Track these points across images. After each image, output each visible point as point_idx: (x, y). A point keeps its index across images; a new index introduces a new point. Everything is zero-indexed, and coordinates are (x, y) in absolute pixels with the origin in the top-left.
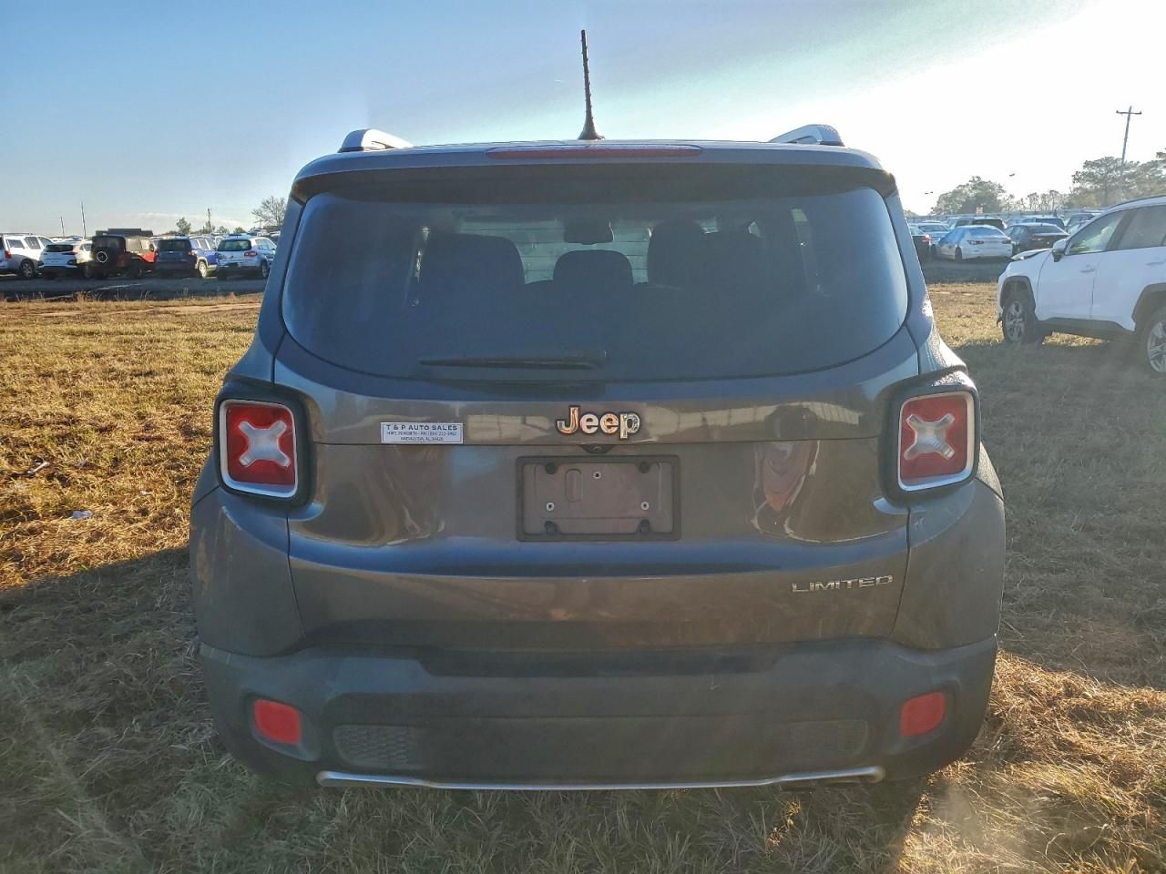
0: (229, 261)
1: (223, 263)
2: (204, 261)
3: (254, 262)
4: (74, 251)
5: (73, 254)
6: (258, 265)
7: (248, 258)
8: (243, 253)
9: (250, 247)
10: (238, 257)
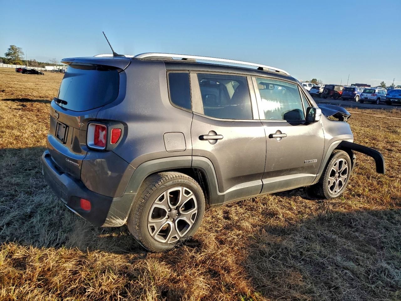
0: (365, 97)
1: (363, 97)
2: (358, 96)
3: (375, 98)
4: (320, 89)
5: (319, 90)
6: (376, 99)
7: (373, 96)
8: (371, 94)
9: (375, 92)
10: (369, 96)
